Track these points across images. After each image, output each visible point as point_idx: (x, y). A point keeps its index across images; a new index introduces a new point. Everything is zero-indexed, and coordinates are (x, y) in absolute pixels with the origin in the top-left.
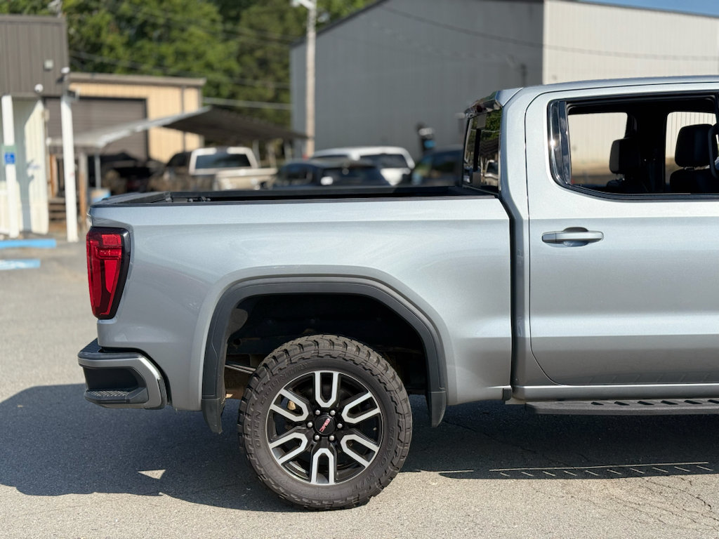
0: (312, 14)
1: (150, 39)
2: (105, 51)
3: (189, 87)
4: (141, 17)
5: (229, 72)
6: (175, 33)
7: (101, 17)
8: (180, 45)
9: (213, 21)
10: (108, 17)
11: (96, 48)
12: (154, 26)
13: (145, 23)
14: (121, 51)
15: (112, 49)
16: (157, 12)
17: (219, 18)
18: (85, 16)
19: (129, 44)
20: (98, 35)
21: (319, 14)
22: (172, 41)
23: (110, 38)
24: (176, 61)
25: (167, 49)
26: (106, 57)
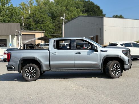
0: (64, 20)
1: (39, 23)
2: (31, 26)
3: (42, 33)
4: (38, 20)
6: (44, 22)
7: (31, 20)
8: (44, 24)
9: (50, 20)
10: (32, 20)
11: (30, 25)
12: (40, 21)
13: (38, 21)
14: (34, 26)
15: (32, 25)
16: (41, 19)
17: (52, 19)
18: (28, 20)
19: (35, 24)
20: (30, 23)
21: (65, 20)
22: (43, 24)
23: (32, 23)
24: (44, 27)
25: (42, 25)
26: (31, 27)
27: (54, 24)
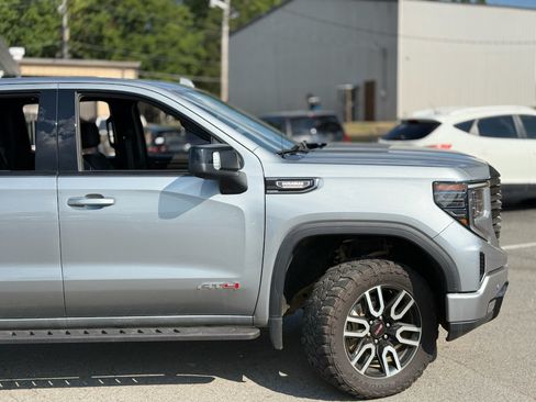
0: (226, 13)
1: (139, 33)
2: (106, 42)
3: (128, 68)
4: (131, 17)
5: (197, 56)
6: (157, 28)
7: (104, 16)
8: (160, 37)
9: (186, 18)
10: (108, 17)
11: (99, 39)
12: (142, 23)
13: (134, 21)
14: (117, 41)
15: (111, 40)
16: (143, 13)
18: (92, 16)
19: (123, 36)
20: (100, 30)
21: (231, 13)
22: (154, 33)
23: (109, 32)
24: (157, 48)
25: (150, 39)
26: (106, 46)
27: (201, 35)
